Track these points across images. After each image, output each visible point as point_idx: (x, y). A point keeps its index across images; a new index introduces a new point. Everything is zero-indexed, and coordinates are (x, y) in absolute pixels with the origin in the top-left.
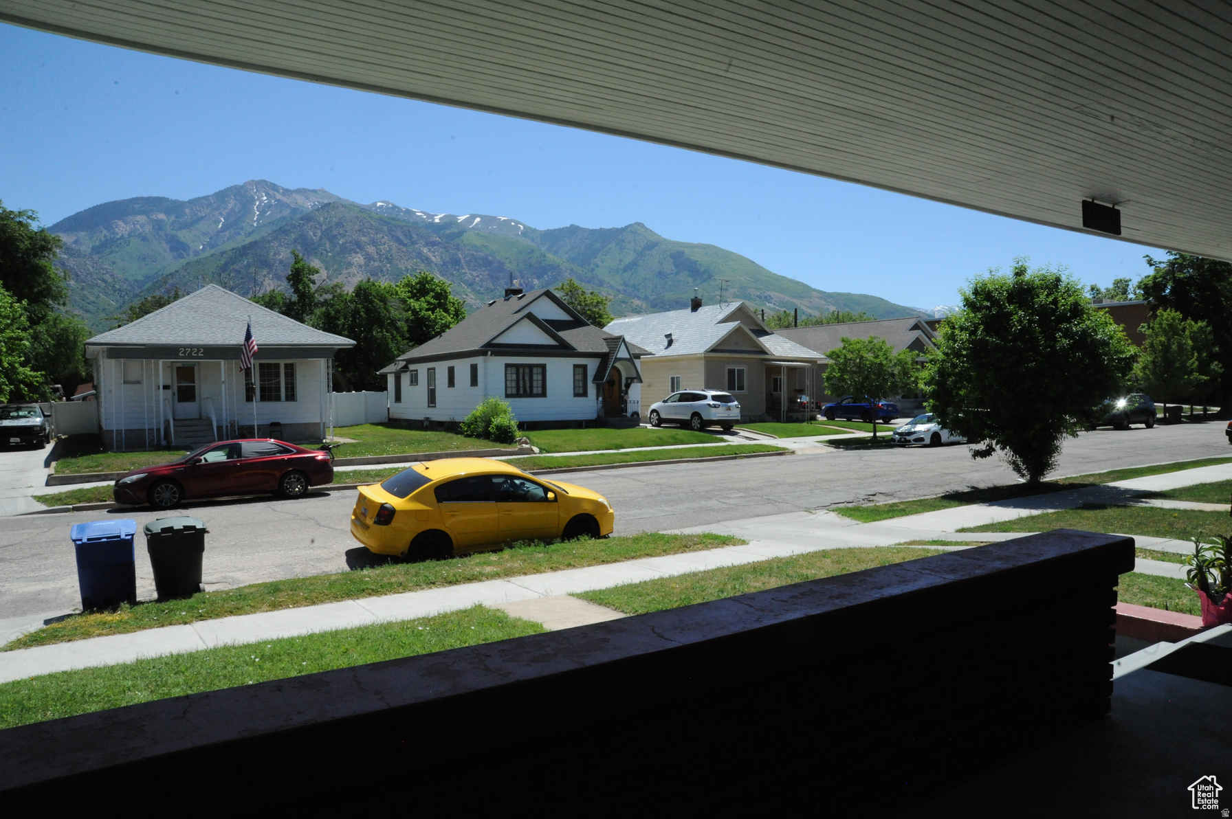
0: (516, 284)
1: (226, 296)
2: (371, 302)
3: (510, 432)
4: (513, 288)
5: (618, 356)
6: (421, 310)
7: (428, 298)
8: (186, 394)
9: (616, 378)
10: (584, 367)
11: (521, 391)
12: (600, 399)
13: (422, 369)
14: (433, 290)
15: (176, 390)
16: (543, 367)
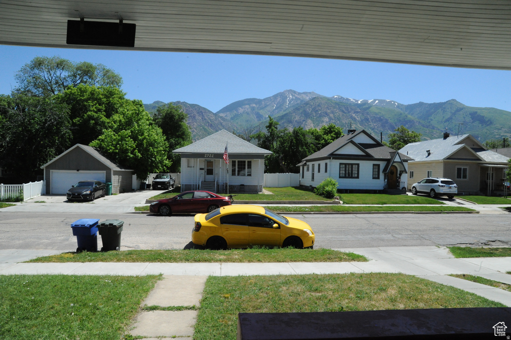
0: (353, 128)
1: (228, 134)
2: (299, 136)
3: (332, 194)
4: (351, 129)
5: (395, 161)
6: (328, 139)
7: (332, 134)
8: (210, 172)
9: (395, 171)
10: (379, 166)
11: (347, 176)
12: (386, 180)
13: (310, 164)
14: (334, 131)
15: (206, 171)
16: (358, 165)
